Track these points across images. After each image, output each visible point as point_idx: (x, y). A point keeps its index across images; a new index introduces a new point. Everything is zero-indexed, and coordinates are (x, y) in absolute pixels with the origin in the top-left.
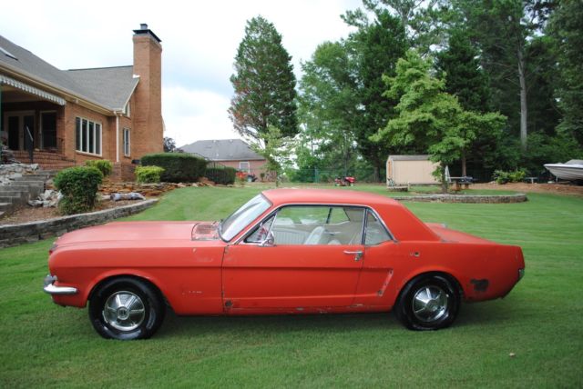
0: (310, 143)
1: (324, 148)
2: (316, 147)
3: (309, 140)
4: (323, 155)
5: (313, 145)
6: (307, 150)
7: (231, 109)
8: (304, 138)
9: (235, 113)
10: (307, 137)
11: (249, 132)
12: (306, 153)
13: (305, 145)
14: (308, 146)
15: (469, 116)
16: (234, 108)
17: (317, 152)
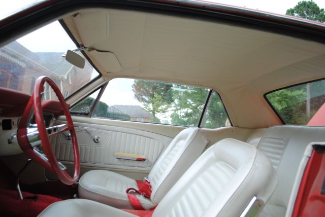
0: (179, 111)
1: (187, 115)
2: (183, 114)
3: (179, 109)
4: (187, 119)
5: (182, 113)
6: (178, 115)
7: (134, 85)
8: (177, 108)
9: (136, 87)
10: (178, 108)
11: (143, 100)
12: (177, 116)
13: (176, 112)
14: (179, 113)
15: (283, 92)
16: (136, 84)
17: (183, 117)
